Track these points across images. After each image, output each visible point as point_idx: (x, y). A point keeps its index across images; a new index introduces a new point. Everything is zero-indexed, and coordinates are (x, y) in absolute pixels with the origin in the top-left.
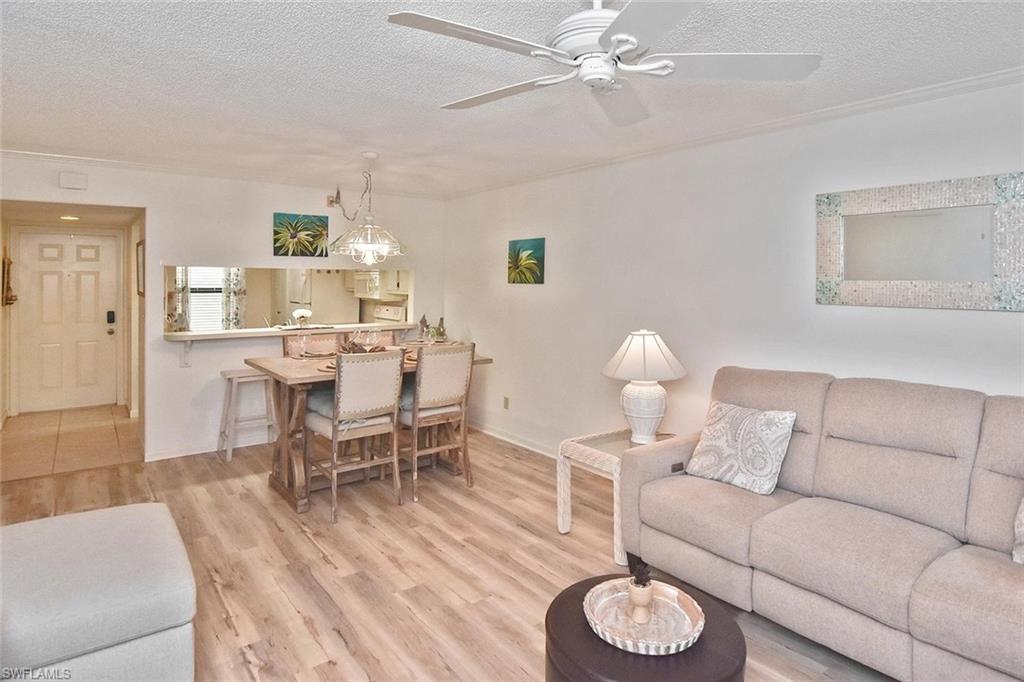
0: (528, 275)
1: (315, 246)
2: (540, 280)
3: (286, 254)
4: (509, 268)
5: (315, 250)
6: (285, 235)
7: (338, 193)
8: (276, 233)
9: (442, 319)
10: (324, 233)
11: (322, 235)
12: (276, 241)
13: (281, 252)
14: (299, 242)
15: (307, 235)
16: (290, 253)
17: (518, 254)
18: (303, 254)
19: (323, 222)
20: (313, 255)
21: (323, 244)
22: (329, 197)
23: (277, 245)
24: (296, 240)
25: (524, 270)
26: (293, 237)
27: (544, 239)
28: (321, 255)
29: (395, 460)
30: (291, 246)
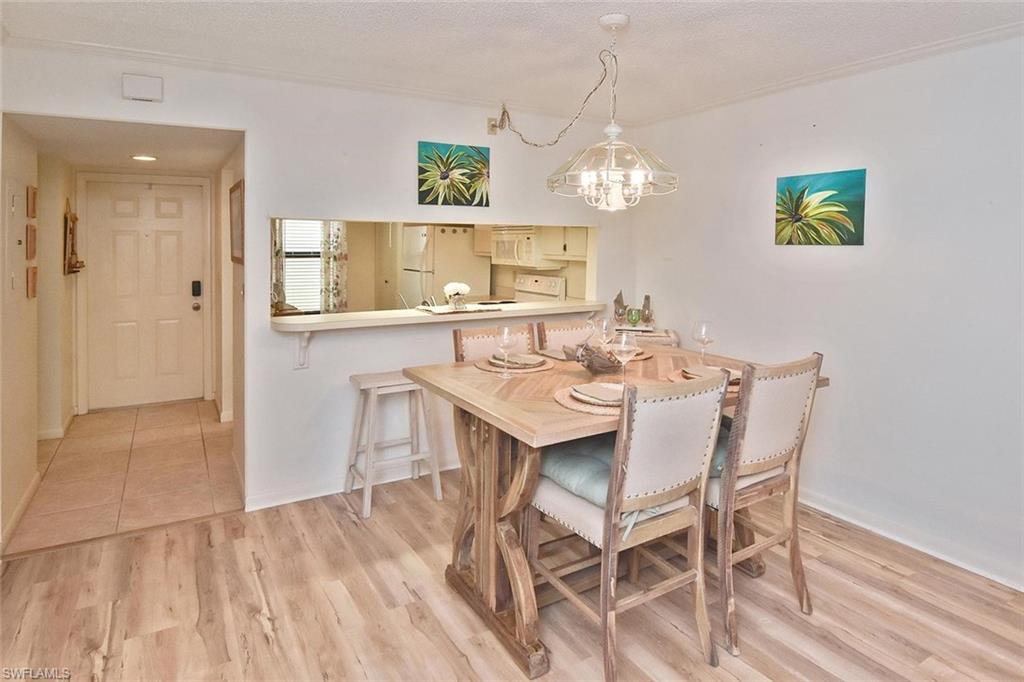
0: (825, 231)
1: (471, 191)
2: (856, 239)
3: (435, 202)
4: (778, 220)
5: (473, 196)
6: (434, 175)
7: (504, 112)
8: (422, 171)
9: (647, 298)
10: (485, 171)
11: (481, 174)
12: (421, 182)
13: (429, 199)
14: (452, 186)
15: (462, 175)
16: (440, 200)
17: (801, 197)
18: (457, 202)
19: (482, 156)
20: (469, 203)
21: (481, 187)
22: (490, 120)
23: (424, 188)
24: (448, 181)
25: (814, 223)
26: (444, 177)
27: (865, 170)
28: (480, 204)
29: (700, 578)
30: (441, 190)
